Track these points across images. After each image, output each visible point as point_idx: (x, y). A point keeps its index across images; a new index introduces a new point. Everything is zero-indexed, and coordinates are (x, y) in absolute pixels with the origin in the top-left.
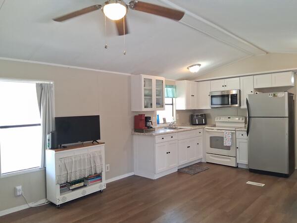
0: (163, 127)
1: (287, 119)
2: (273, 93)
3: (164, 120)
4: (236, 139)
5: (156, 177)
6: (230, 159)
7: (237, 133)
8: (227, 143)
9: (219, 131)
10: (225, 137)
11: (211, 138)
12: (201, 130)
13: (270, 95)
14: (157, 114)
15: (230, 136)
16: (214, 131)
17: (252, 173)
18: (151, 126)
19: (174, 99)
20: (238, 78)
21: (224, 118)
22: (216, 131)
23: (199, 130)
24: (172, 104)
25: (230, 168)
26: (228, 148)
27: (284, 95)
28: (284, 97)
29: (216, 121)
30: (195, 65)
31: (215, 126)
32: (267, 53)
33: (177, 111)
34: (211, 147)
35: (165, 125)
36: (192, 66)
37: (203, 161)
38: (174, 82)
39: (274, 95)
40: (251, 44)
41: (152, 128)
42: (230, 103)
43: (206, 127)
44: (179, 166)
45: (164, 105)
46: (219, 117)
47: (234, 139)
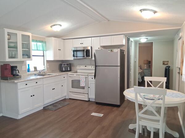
0: (33, 74)
1: (119, 67)
2: (110, 49)
3: (35, 68)
4: (88, 81)
5: (19, 117)
6: (84, 95)
7: (89, 77)
8: (82, 84)
9: (78, 76)
10: (81, 80)
11: (72, 80)
12: (65, 76)
13: (109, 51)
14: (27, 64)
15: (85, 79)
16: (74, 76)
17: (98, 105)
18: (18, 73)
19: (45, 52)
20: (91, 38)
21: (82, 67)
22: (75, 76)
23: (64, 76)
24: (43, 56)
25: (84, 101)
26: (83, 88)
27: (118, 51)
28: (117, 52)
29: (77, 68)
30: (57, 25)
31: (76, 72)
32: (108, 21)
33: (47, 61)
34: (72, 87)
35: (35, 72)
36: (54, 25)
37: (67, 98)
38: (45, 38)
39: (111, 50)
40: (99, 13)
41: (18, 75)
42: (85, 56)
43: (69, 73)
44: (44, 105)
45: (31, 56)
46: (79, 66)
47: (87, 82)
